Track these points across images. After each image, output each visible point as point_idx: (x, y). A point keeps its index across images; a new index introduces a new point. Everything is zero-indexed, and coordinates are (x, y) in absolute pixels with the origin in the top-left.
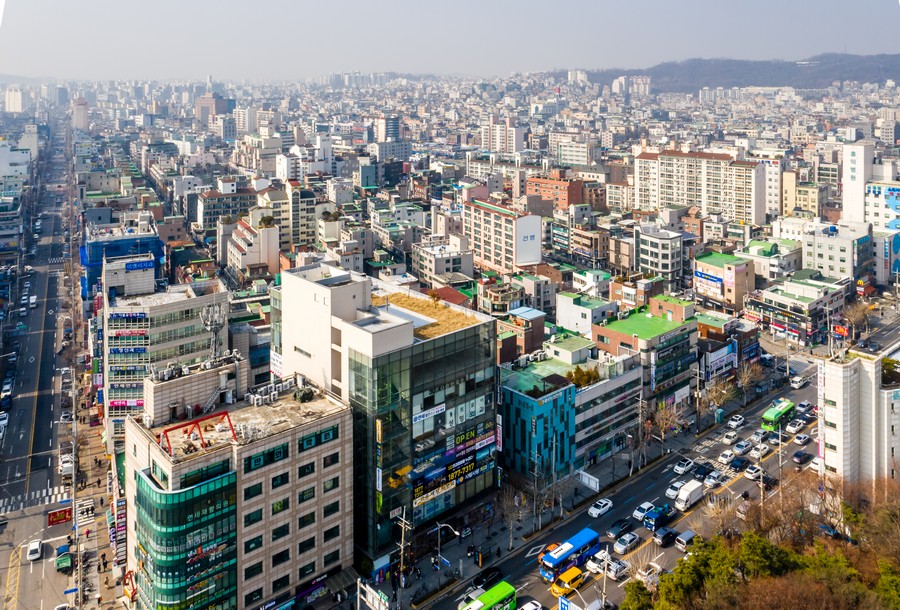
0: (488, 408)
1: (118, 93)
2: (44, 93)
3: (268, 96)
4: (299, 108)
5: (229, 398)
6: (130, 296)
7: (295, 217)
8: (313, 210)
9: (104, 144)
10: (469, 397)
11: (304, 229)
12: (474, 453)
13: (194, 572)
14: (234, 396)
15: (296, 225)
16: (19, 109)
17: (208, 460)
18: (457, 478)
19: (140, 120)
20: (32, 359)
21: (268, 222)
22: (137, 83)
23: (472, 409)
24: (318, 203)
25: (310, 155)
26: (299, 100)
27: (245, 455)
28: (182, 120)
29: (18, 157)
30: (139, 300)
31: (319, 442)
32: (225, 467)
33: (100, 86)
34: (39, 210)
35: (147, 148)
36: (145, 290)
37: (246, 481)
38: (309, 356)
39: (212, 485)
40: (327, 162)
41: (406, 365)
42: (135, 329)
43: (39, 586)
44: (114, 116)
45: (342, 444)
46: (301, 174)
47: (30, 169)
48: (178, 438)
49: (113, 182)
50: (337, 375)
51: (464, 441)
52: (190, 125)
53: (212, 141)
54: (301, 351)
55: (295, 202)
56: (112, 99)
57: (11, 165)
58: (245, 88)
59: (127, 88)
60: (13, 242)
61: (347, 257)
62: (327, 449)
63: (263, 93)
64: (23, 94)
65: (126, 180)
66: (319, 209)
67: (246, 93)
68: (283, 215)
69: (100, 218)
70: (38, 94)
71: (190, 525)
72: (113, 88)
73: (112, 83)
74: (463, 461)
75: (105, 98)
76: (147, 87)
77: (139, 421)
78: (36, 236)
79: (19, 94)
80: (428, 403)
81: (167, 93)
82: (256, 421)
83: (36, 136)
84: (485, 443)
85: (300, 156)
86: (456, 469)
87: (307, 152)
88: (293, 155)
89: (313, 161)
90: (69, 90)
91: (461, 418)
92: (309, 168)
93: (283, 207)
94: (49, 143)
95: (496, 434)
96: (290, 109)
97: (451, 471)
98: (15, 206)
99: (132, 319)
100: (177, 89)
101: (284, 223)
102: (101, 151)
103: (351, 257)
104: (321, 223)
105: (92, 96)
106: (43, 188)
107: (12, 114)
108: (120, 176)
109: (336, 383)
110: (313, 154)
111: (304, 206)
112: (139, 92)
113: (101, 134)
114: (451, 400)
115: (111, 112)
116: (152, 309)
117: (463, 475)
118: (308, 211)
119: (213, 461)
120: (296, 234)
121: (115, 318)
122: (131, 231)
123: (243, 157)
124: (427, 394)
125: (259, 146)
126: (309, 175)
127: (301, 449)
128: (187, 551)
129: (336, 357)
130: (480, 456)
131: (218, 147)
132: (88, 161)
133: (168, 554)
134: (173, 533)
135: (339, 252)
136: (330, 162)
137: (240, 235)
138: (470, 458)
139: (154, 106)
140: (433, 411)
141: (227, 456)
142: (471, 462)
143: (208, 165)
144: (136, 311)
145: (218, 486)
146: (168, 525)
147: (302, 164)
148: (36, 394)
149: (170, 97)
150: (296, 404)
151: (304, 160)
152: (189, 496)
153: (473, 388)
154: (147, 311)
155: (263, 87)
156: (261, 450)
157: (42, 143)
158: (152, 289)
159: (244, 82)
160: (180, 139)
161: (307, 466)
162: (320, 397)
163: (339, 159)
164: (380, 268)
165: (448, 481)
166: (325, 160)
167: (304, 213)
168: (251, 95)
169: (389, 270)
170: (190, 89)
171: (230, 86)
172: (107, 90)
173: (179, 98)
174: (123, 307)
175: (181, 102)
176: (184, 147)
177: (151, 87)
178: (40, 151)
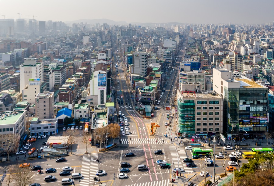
0: (264, 110)
1: (203, 28)
2: (184, 28)
3: (249, 29)
4: (258, 33)
5: (198, 91)
6: (185, 71)
7: (236, 62)
8: (242, 61)
9: (196, 41)
10: (257, 105)
11: (239, 66)
12: (260, 120)
13: (186, 119)
14: (199, 91)
15: (236, 64)
16: (178, 31)
17: (189, 99)
18: (253, 125)
19: (206, 35)
20: (170, 85)
21: (228, 62)
22: (208, 25)
23: (259, 109)
24: (243, 59)
25: (251, 47)
26: (259, 31)
27: (197, 100)
28: (219, 36)
29: (174, 42)
30: (187, 72)
31: (214, 103)
32: (193, 101)
33: (198, 25)
34: (177, 55)
35: (205, 42)
36: (188, 70)
37: (197, 106)
38: (217, 87)
39: (190, 104)
40: (258, 50)
41: (238, 92)
42: (185, 77)
43: (164, 119)
44: (200, 33)
45: (220, 105)
46: (248, 53)
47: (177, 46)
48: (185, 95)
49: (194, 50)
50: (222, 92)
51: (256, 116)
52: (221, 37)
53: (225, 42)
54: (216, 86)
55: (236, 58)
56: (201, 29)
57: (172, 44)
58: (242, 26)
59: (205, 26)
60: (170, 61)
61: (248, 74)
62: (216, 105)
63: (247, 28)
64: (179, 27)
65: (197, 50)
66: (244, 61)
67: (242, 28)
68: (233, 61)
69: (188, 58)
70: (183, 27)
71: (186, 110)
72: (202, 26)
73: (202, 25)
74: (256, 121)
75: (199, 29)
76: (211, 26)
77: (180, 91)
78: (176, 61)
79: (178, 27)
80: (244, 103)
81: (217, 27)
82: (202, 96)
83: (179, 38)
84: (263, 119)
85: (248, 47)
86: (253, 122)
87: (251, 46)
88: (246, 47)
89: (252, 49)
90: (190, 27)
91: (255, 110)
92: (251, 51)
93: (233, 59)
94: (183, 40)
95: (267, 117)
96: (254, 34)
97: (251, 122)
98: (171, 53)
99: (184, 75)
100: (220, 27)
101: (233, 64)
102: (195, 43)
103: (249, 75)
104: (244, 65)
105: (196, 29)
106: (179, 50)
107: (176, 32)
108: (196, 48)
109: (222, 94)
110: (253, 47)
111: (239, 59)
112: (208, 27)
113: (196, 38)
114: (252, 104)
115: (200, 32)
116: (188, 74)
117: (256, 125)
118: (240, 61)
119: (191, 100)
120: (236, 67)
121: (181, 74)
122: (193, 60)
123: (231, 46)
124: (244, 101)
125: (236, 43)
126: (251, 53)
127: (210, 103)
128: (185, 115)
129: (222, 87)
130: (261, 122)
131: (226, 44)
132: (190, 45)
133: (182, 114)
134: (182, 110)
135: (246, 73)
136: (259, 50)
137: (221, 65)
138: (258, 121)
139: (211, 31)
140: (246, 106)
141: (194, 100)
142: (258, 122)
143: (221, 48)
144: (185, 74)
145: (191, 105)
146: (181, 108)
147: (249, 50)
148: (169, 91)
149: (217, 29)
150: (212, 95)
151: (249, 48)
152: (185, 104)
153: (259, 104)
154: (187, 74)
155: (248, 26)
156: (201, 100)
157: (180, 40)
158: (190, 70)
159: (243, 25)
160: (215, 41)
161: (211, 107)
162: (217, 95)
163: (262, 49)
164: (259, 79)
165: (250, 124)
166: (257, 49)
167: (239, 62)
168: (243, 29)
169: (261, 80)
170: (223, 27)
171: (237, 26)
172: (200, 27)
173: (220, 29)
174: (183, 73)
175: (220, 30)
176: (216, 43)
177: (212, 26)
178: (180, 42)
